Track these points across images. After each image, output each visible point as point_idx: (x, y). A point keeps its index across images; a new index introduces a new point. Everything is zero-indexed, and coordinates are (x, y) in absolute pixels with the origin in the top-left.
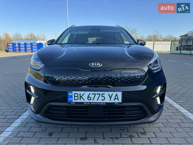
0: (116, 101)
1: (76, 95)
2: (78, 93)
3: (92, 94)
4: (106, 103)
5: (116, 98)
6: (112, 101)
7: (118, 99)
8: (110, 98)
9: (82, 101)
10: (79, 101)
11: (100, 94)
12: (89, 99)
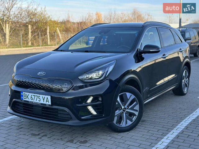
0: (47, 103)
1: (25, 95)
2: (26, 93)
3: (33, 95)
4: (41, 103)
5: (47, 100)
6: (45, 103)
7: (48, 101)
8: (44, 100)
9: (28, 100)
10: (26, 100)
11: (37, 96)
12: (32, 99)
